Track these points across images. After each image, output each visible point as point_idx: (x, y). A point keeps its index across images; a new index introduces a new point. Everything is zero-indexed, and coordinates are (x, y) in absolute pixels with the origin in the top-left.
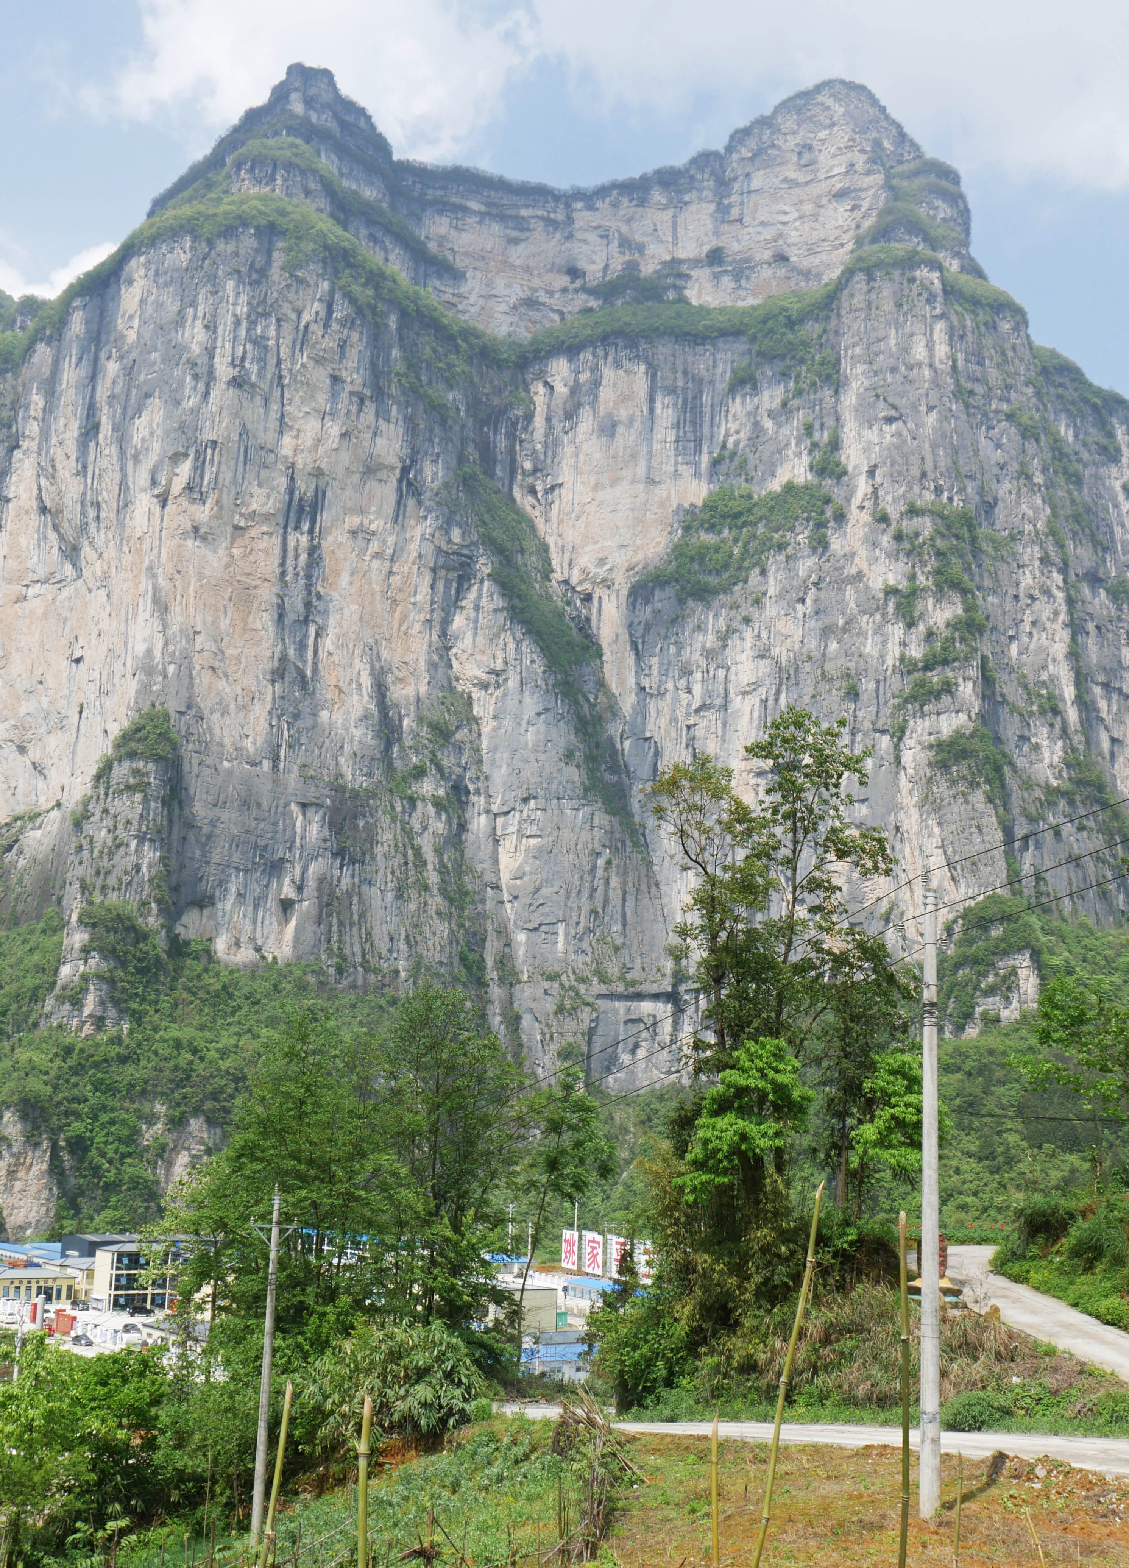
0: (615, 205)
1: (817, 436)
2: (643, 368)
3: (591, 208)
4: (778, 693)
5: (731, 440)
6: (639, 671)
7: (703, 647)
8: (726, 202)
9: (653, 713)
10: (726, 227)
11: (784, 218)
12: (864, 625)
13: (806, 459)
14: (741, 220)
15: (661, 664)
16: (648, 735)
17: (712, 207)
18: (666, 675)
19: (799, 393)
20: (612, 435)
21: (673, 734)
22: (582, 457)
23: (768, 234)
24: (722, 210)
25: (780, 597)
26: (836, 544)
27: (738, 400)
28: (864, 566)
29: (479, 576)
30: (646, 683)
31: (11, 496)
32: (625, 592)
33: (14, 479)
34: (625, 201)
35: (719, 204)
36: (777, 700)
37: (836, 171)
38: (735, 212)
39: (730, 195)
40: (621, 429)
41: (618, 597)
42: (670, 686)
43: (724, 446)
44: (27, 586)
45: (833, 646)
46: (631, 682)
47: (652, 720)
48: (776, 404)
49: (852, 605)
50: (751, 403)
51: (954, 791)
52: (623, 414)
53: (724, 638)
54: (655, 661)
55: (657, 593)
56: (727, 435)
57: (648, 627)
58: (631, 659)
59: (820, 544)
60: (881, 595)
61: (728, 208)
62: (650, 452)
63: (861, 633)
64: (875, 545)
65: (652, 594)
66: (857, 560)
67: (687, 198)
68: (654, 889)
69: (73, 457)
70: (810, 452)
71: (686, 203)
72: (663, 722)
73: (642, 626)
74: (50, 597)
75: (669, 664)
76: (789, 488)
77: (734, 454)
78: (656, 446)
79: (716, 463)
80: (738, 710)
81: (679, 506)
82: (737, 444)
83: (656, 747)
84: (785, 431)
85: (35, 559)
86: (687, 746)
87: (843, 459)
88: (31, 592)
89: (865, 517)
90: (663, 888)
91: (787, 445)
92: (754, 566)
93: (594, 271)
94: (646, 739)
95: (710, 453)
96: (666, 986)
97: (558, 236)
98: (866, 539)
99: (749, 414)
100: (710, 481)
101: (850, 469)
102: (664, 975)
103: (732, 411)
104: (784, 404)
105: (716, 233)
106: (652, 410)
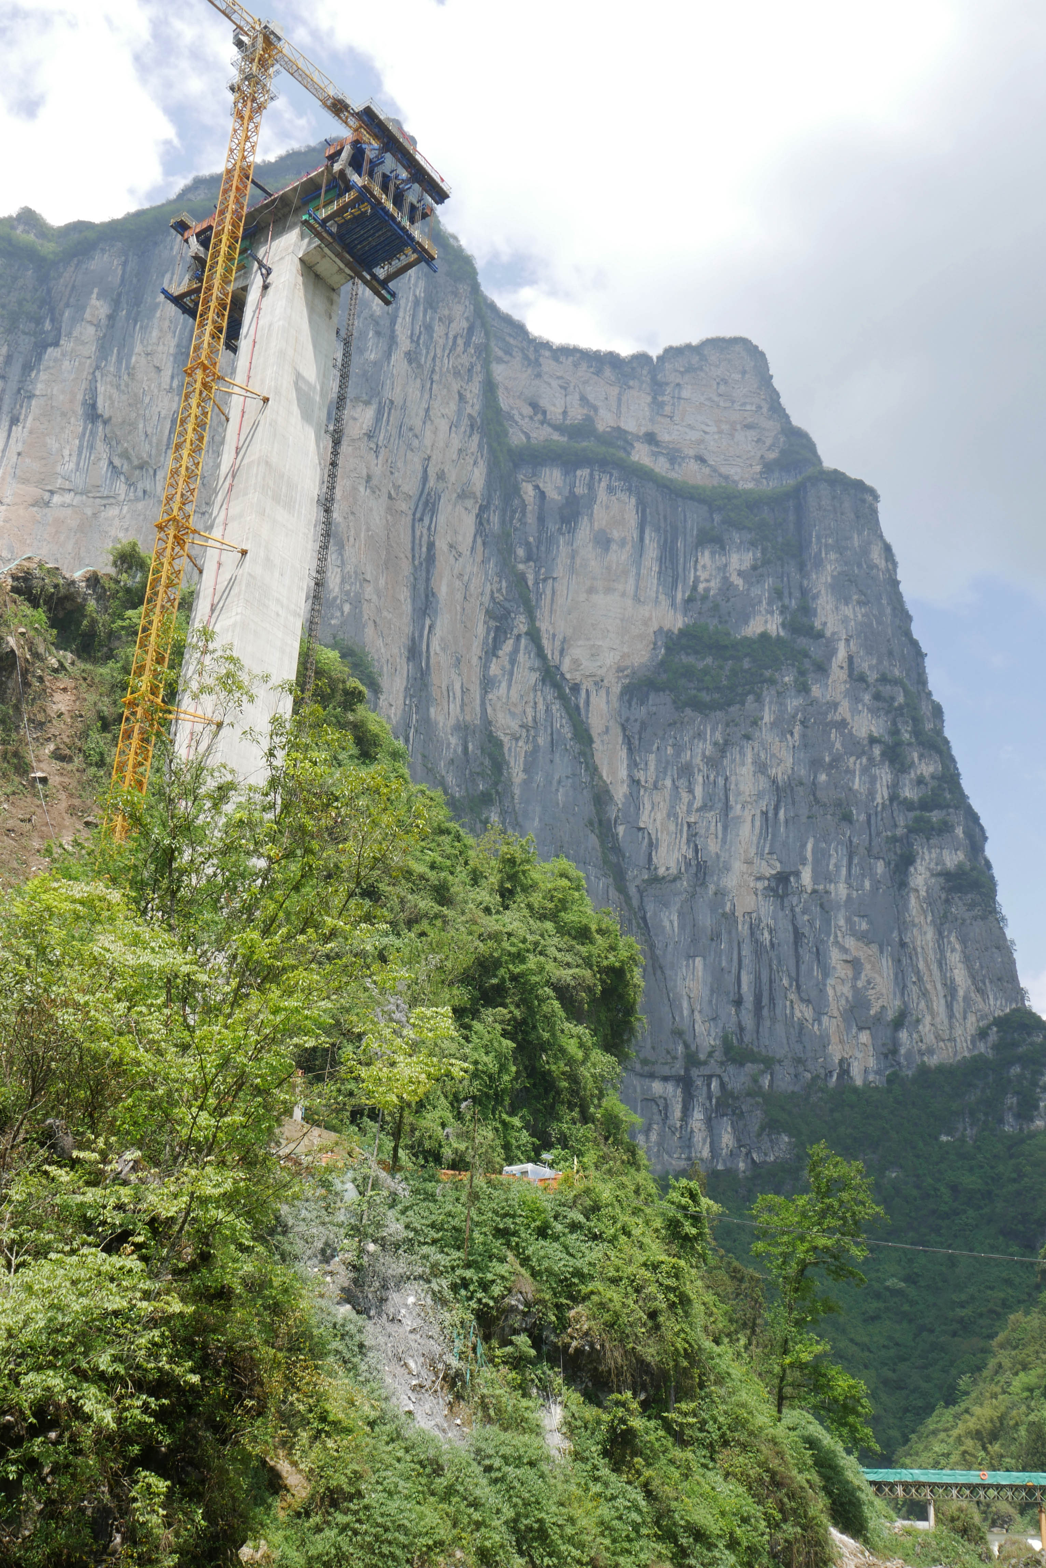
0: (576, 365)
1: (786, 601)
2: (633, 501)
3: (556, 360)
4: (776, 809)
5: (701, 587)
6: (633, 765)
7: (703, 754)
8: (660, 399)
9: (648, 806)
10: (660, 419)
11: (707, 429)
12: (851, 765)
13: (777, 619)
14: (671, 418)
15: (659, 761)
16: (642, 825)
17: (649, 399)
18: (665, 774)
19: (766, 562)
20: (607, 549)
21: (672, 828)
22: (578, 561)
23: (694, 436)
24: (657, 405)
25: (774, 725)
26: (816, 691)
27: (707, 553)
28: (848, 717)
29: (515, 632)
30: (641, 776)
31: (37, 393)
32: (616, 689)
33: (43, 376)
34: (584, 366)
35: (654, 398)
36: (776, 814)
37: (748, 407)
38: (668, 409)
39: (663, 395)
40: (614, 547)
41: (608, 693)
42: (668, 783)
43: (695, 588)
44: (52, 492)
45: (823, 777)
46: (623, 773)
47: (646, 812)
48: (747, 565)
49: (838, 745)
50: (721, 560)
51: (972, 913)
52: (616, 534)
53: (723, 748)
54: (652, 758)
55: (652, 696)
56: (697, 580)
57: (644, 726)
58: (623, 754)
59: (803, 689)
60: (866, 742)
61: (661, 405)
62: (638, 574)
63: (850, 772)
64: (857, 700)
65: (647, 696)
66: (840, 710)
67: (631, 383)
68: (659, 972)
69: (167, 373)
70: (782, 613)
71: (630, 387)
72: (660, 816)
73: (638, 724)
74: (89, 512)
75: (667, 762)
76: (764, 636)
77: (705, 598)
78: (643, 571)
79: (690, 600)
80: (739, 817)
81: (661, 628)
82: (707, 590)
83: (650, 839)
84: (756, 591)
85: (72, 466)
86: (688, 841)
87: (818, 625)
88: (56, 499)
89: (843, 675)
90: (668, 972)
91: (760, 602)
92: (749, 693)
93: (555, 411)
94: (640, 829)
95: (684, 592)
96: (678, 1068)
97: (529, 371)
98: (847, 693)
99: (719, 569)
100: (685, 615)
101: (828, 634)
102: (675, 1058)
103: (701, 562)
104: (754, 568)
105: (652, 420)
106: (642, 539)
